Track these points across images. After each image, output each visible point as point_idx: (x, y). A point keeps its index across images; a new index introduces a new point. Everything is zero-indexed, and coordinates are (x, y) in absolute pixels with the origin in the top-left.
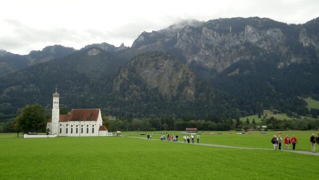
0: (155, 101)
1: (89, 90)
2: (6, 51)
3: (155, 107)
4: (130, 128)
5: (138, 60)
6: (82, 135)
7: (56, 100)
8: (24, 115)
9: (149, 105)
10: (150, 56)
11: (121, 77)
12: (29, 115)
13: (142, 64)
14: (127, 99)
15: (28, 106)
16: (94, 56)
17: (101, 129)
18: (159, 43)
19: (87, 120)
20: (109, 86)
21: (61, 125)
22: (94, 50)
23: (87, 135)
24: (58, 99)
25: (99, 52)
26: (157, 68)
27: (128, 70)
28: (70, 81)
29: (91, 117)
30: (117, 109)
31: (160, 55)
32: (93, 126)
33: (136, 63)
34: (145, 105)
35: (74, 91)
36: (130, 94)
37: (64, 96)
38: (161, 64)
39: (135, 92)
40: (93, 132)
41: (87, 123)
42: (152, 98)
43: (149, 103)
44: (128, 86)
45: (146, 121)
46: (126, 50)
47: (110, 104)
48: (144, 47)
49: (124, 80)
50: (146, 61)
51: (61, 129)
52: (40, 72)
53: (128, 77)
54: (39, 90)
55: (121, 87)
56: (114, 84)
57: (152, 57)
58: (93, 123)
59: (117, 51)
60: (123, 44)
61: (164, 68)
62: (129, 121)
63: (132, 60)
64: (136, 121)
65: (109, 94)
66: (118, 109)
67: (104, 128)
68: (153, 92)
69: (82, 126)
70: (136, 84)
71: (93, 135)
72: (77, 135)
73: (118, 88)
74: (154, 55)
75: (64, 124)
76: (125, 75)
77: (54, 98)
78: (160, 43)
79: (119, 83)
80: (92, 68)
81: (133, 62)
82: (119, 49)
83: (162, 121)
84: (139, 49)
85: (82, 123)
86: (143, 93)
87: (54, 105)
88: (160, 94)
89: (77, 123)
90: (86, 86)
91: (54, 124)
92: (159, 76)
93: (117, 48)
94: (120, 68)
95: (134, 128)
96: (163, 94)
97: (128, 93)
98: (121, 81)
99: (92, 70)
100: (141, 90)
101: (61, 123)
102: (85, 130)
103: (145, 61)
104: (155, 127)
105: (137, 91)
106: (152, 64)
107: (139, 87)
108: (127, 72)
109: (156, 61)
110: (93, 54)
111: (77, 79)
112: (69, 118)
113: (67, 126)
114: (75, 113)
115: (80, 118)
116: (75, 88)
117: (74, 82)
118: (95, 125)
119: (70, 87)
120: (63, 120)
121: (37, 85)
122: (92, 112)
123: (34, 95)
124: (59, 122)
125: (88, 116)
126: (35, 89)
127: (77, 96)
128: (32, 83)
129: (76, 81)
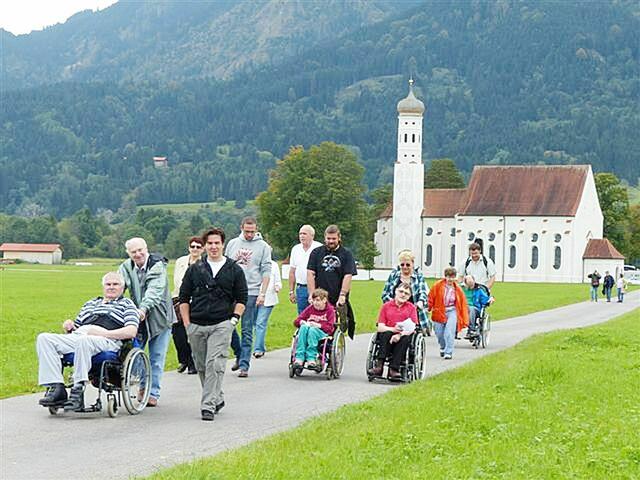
6: (511, 276)
7: (410, 125)
8: (284, 188)
12: (299, 187)
15: (297, 151)
17: (594, 251)
19: (534, 213)
21: (430, 231)
23: (534, 276)
24: (419, 120)
29: (551, 200)
32: (558, 237)
35: (608, 95)
40: (557, 266)
41: (534, 224)
51: (430, 247)
58: (556, 224)
69: (513, 237)
71: (556, 277)
75: (442, 226)
77: (402, 119)
85: (513, 223)
87: (403, 147)
89: (491, 223)
91: (403, 226)
101: (430, 223)
102: (524, 256)
111: (622, 48)
112: (462, 204)
113: (453, 235)
114: (488, 184)
115: (504, 203)
116: (617, 82)
117: (611, 57)
118: (567, 232)
119: (596, 77)
120: (437, 210)
121: (463, 72)
122: (556, 180)
123: (448, 113)
124: (422, 217)
125: (540, 197)
126: (454, 90)
127: (622, 119)
128: (443, 66)
129: (622, 53)
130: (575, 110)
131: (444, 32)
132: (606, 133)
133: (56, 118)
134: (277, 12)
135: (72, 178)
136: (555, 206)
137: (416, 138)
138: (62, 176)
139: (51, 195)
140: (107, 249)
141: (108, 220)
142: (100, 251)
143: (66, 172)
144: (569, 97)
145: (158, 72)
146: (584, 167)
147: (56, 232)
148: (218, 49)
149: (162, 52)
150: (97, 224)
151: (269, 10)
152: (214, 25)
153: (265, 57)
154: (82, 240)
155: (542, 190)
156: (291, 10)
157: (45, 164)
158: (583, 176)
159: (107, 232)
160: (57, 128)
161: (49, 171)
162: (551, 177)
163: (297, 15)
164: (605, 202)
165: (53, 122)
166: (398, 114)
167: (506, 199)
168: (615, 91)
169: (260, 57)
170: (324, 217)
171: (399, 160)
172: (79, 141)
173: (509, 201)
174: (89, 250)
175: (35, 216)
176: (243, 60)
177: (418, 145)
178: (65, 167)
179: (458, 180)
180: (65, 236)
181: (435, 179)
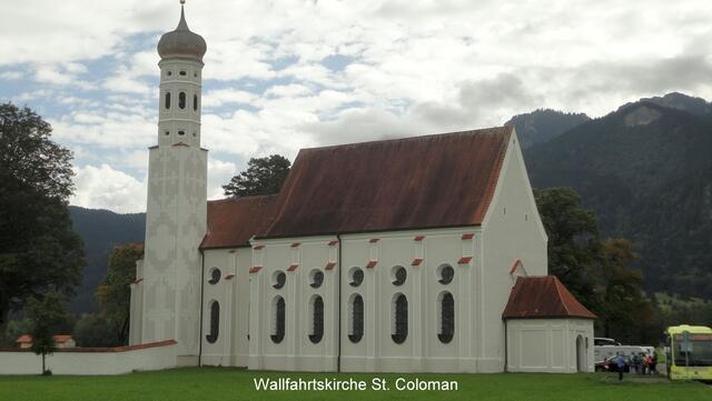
6: (355, 357)
16: (643, 127)
17: (528, 302)
19: (397, 225)
21: (216, 276)
23: (399, 359)
25: (655, 115)
29: (433, 197)
32: (447, 273)
40: (446, 336)
41: (395, 248)
51: (215, 306)
58: (441, 245)
67: (552, 294)
69: (358, 276)
72: (321, 356)
80: (639, 163)
85: (357, 249)
91: (160, 267)
99: (637, 168)
101: (217, 259)
102: (379, 315)
110: (641, 123)
115: (343, 210)
118: (464, 261)
120: (228, 234)
122: (444, 158)
124: (202, 249)
136: (440, 210)
137: (189, 101)
158: (499, 147)
162: (436, 155)
173: (353, 206)
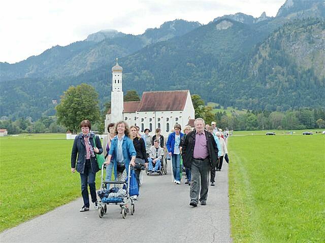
0: (308, 88)
1: (217, 76)
2: (117, 31)
3: (309, 97)
4: (267, 126)
5: (284, 31)
7: (117, 76)
8: (66, 102)
9: (300, 95)
10: (301, 25)
11: (260, 57)
13: (289, 37)
14: (268, 86)
16: (224, 30)
17: (191, 124)
18: (314, 8)
20: (244, 69)
21: (126, 118)
22: (225, 22)
25: (230, 24)
26: (311, 42)
27: (270, 46)
28: (193, 65)
29: (173, 104)
30: (254, 100)
31: (315, 23)
33: (280, 36)
34: (293, 94)
35: (197, 77)
36: (272, 79)
37: (185, 84)
38: (317, 36)
39: (279, 76)
41: (167, 114)
42: (303, 84)
43: (299, 91)
44: (270, 69)
45: (290, 115)
46: (269, 21)
47: (244, 94)
48: (294, 15)
49: (263, 60)
50: (295, 32)
52: (156, 54)
53: (270, 55)
54: (153, 77)
55: (260, 71)
56: (251, 66)
57: (303, 26)
58: (176, 114)
59: (257, 22)
60: (264, 13)
61: (321, 41)
62: (265, 116)
63: (275, 31)
64: (275, 115)
65: (244, 80)
66: (256, 101)
68: (304, 76)
69: (159, 119)
70: (280, 65)
73: (256, 72)
74: (306, 23)
75: (131, 116)
76: (264, 54)
77: (114, 74)
78: (317, 8)
79: (257, 65)
80: (222, 47)
81: (276, 35)
82: (259, 20)
83: (316, 115)
84: (286, 18)
85: (159, 114)
86: (291, 77)
88: (316, 79)
89: (150, 114)
90: (214, 71)
91: (115, 117)
92: (313, 53)
93: (257, 19)
94: (259, 45)
95: (273, 127)
96: (320, 78)
97: (270, 78)
98: (260, 61)
99: (221, 49)
100: (288, 74)
101: (126, 115)
103: (293, 33)
104: (305, 124)
105: (283, 75)
106: (304, 36)
107: (285, 70)
108: (268, 49)
109: (310, 32)
110: (223, 28)
111: (201, 62)
112: (139, 107)
113: (135, 120)
114: (149, 99)
115: (155, 106)
116: (200, 73)
117: (197, 66)
118: (180, 117)
119: (193, 72)
120: (128, 110)
121: (151, 71)
122: (175, 96)
123: (147, 84)
124: (123, 113)
125: (169, 103)
126: (148, 77)
127: (202, 84)
128: (145, 69)
129: (201, 65)
130: (187, 82)
131: (145, 59)
132: (197, 89)
133: (21, 89)
134: (92, 55)
135: (25, 108)
136: (175, 107)
137: (120, 82)
138: (22, 107)
139: (19, 114)
140: (29, 130)
141: (30, 121)
142: (27, 131)
143: (23, 106)
144: (185, 78)
145: (56, 74)
146: (186, 91)
147: (11, 125)
148: (74, 67)
149: (57, 68)
150: (26, 122)
151: (90, 54)
152: (73, 59)
153: (89, 69)
154: (21, 128)
155: (170, 101)
156: (97, 54)
157: (17, 103)
158: (186, 95)
159: (29, 124)
160: (21, 92)
161: (18, 106)
162: (173, 96)
163: (99, 55)
164: (196, 106)
165: (20, 90)
166: (112, 72)
167: (156, 104)
168: (199, 76)
169: (88, 69)
170: (82, 114)
171: (113, 90)
172: (28, 96)
173: (157, 105)
174: (23, 131)
175: (5, 120)
176: (83, 70)
177: (121, 84)
178: (23, 104)
179: (138, 98)
180: (15, 126)
181: (129, 98)
